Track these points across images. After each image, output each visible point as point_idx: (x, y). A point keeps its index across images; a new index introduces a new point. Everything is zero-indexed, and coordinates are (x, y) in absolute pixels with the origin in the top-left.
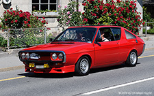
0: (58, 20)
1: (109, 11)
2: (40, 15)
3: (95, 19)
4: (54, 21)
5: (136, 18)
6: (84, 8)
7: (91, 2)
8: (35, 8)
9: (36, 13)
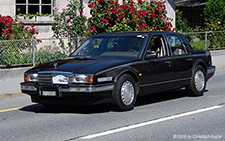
0: (53, 29)
1: (126, 16)
2: (28, 20)
3: (107, 27)
4: (47, 31)
5: (166, 26)
6: (91, 11)
7: (100, 3)
8: (20, 10)
9: (21, 18)
